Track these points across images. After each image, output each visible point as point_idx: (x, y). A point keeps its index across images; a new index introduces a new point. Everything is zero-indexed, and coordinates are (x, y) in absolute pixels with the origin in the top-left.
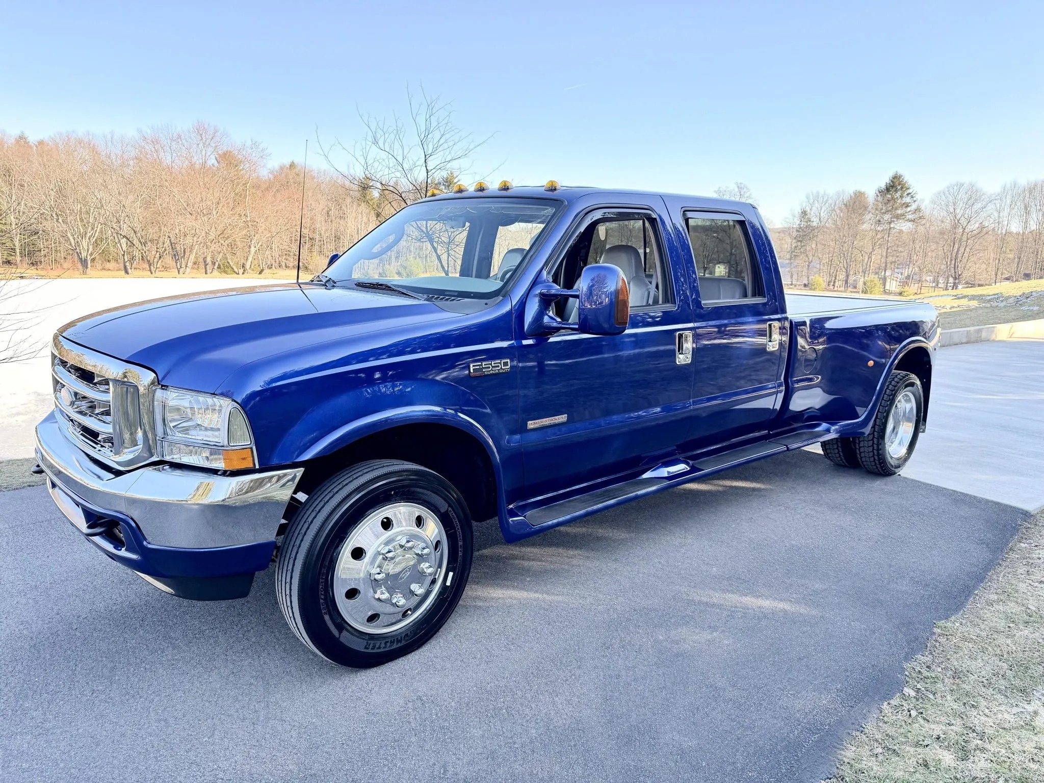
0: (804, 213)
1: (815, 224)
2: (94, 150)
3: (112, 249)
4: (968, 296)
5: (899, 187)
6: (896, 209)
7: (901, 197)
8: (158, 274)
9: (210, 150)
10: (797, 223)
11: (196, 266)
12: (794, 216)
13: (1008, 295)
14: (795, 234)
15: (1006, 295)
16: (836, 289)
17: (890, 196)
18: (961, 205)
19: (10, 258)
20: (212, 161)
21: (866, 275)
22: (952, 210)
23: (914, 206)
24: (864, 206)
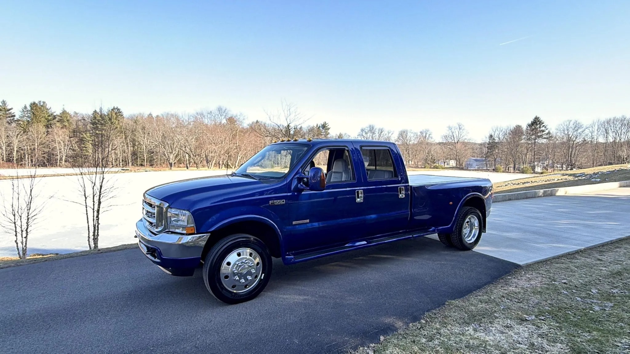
0: (491, 136)
1: (496, 141)
2: (178, 119)
3: (182, 159)
4: (568, 174)
5: (538, 123)
6: (538, 133)
7: (540, 127)
8: (200, 169)
9: (223, 117)
10: (487, 141)
11: (216, 165)
12: (486, 138)
13: (587, 174)
14: (487, 146)
15: (586, 173)
16: (509, 171)
17: (534, 127)
18: (571, 131)
19: (142, 163)
20: (224, 121)
21: (525, 164)
22: (566, 132)
23: (547, 132)
24: (521, 132)
